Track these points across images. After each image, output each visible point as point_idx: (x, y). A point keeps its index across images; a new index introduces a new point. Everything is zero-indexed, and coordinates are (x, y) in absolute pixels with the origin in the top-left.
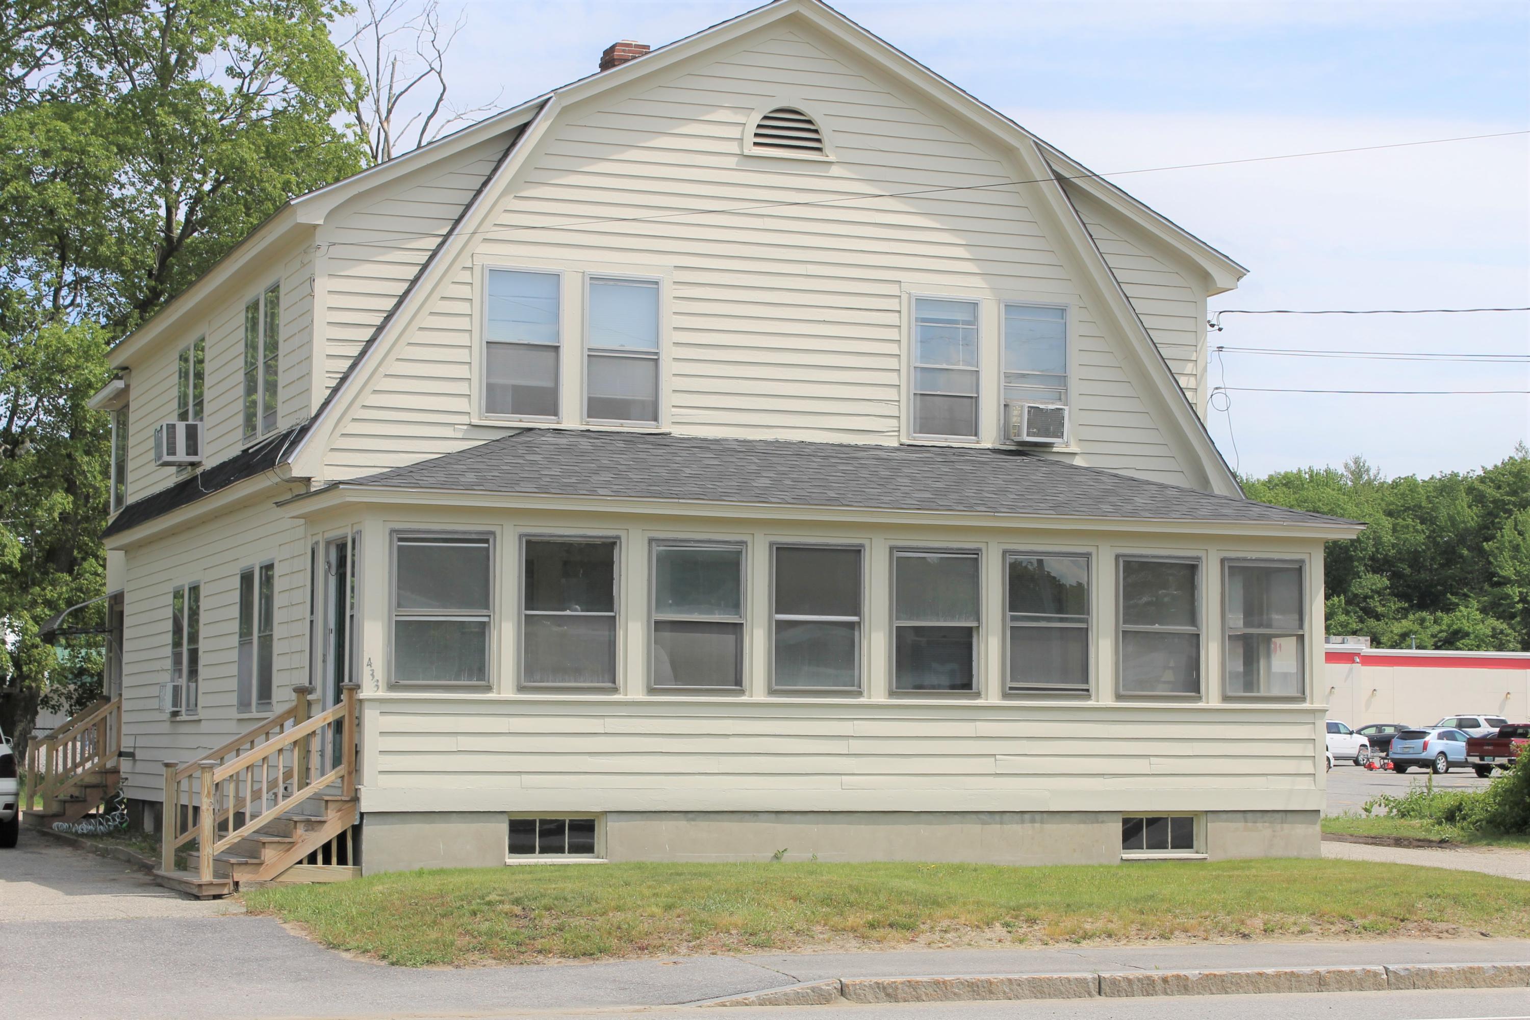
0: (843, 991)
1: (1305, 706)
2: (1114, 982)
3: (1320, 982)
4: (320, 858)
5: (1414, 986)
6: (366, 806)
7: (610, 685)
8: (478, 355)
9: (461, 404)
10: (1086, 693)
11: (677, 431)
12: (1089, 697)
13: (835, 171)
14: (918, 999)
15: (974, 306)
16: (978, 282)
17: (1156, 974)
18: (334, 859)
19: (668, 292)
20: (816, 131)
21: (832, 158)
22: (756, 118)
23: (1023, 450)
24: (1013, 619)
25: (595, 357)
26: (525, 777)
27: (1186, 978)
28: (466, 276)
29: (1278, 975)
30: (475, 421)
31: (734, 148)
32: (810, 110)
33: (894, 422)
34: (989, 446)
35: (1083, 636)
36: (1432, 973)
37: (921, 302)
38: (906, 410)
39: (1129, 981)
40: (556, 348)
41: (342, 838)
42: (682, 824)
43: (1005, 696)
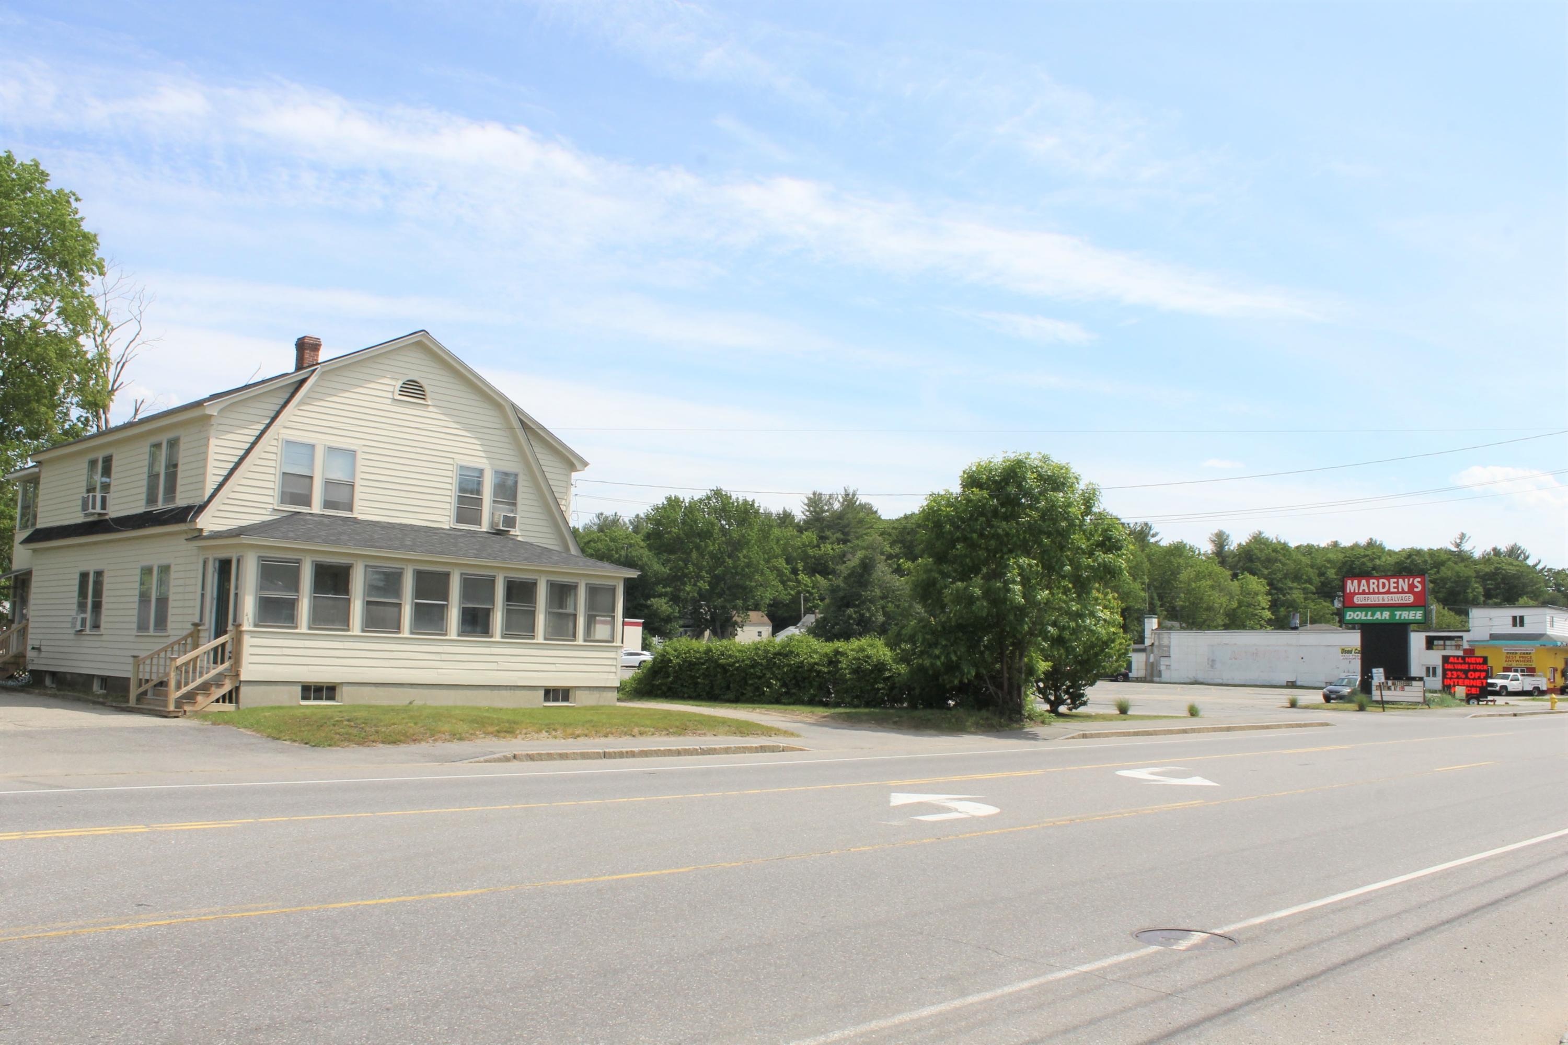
0: (515, 757)
1: (614, 644)
2: (609, 753)
3: (679, 753)
4: (221, 700)
5: (709, 754)
6: (243, 677)
7: (346, 628)
8: (278, 479)
9: (270, 500)
10: (533, 637)
11: (361, 517)
12: (534, 639)
13: (430, 409)
14: (541, 760)
15: (481, 471)
16: (485, 461)
17: (624, 750)
18: (227, 701)
19: (360, 456)
20: (423, 391)
21: (429, 403)
22: (400, 383)
23: (499, 533)
24: (508, 605)
25: (328, 483)
26: (310, 667)
27: (634, 752)
28: (275, 443)
29: (665, 750)
30: (276, 507)
31: (390, 395)
32: (423, 382)
33: (448, 518)
34: (485, 530)
35: (532, 614)
36: (715, 749)
37: (462, 467)
38: (453, 513)
39: (615, 753)
40: (311, 478)
41: (230, 692)
42: (373, 688)
43: (503, 637)
